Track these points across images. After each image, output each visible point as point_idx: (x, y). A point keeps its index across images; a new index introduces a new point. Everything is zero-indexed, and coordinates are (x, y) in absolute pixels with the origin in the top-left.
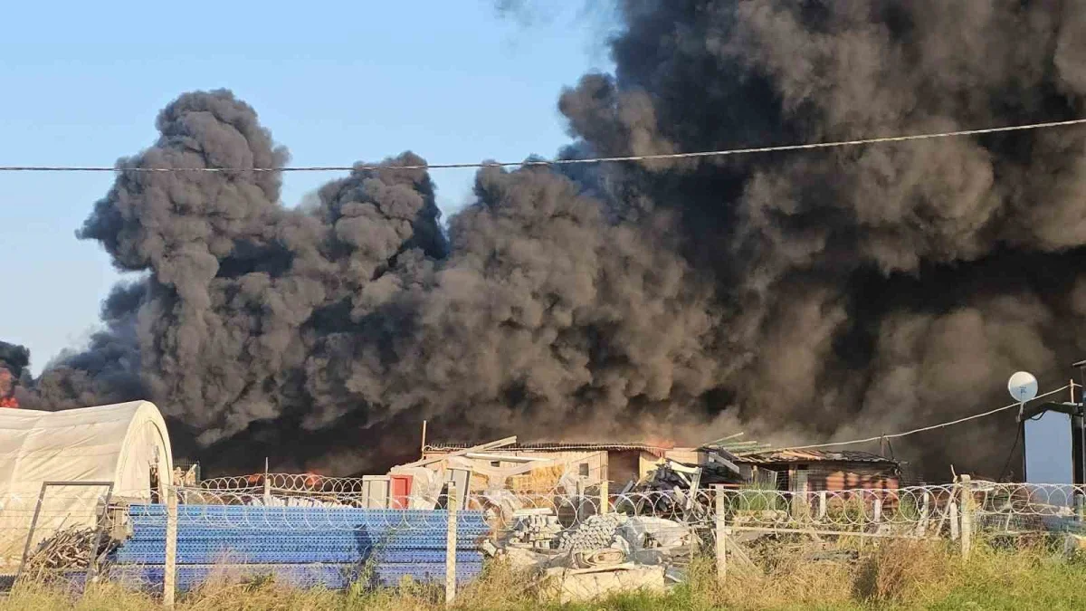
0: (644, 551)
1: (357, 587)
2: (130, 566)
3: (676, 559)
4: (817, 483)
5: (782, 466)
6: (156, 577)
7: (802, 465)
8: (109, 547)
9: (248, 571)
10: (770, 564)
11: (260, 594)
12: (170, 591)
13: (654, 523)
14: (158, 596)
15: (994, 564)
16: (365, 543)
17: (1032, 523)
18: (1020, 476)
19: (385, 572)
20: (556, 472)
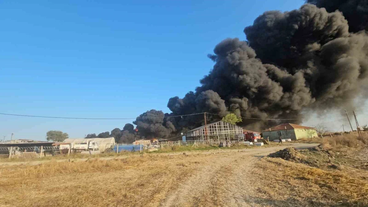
0: (155, 147)
1: (133, 151)
2: (114, 150)
3: (158, 148)
4: (168, 142)
5: (165, 141)
6: (116, 151)
7: (166, 140)
8: (112, 149)
9: (124, 150)
10: (165, 148)
11: (125, 152)
12: (117, 152)
13: (155, 145)
14: (116, 153)
15: (182, 147)
16: (134, 148)
17: (184, 144)
18: (182, 140)
19: (135, 150)
20: (147, 142)
